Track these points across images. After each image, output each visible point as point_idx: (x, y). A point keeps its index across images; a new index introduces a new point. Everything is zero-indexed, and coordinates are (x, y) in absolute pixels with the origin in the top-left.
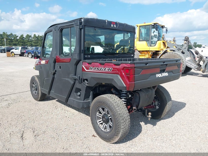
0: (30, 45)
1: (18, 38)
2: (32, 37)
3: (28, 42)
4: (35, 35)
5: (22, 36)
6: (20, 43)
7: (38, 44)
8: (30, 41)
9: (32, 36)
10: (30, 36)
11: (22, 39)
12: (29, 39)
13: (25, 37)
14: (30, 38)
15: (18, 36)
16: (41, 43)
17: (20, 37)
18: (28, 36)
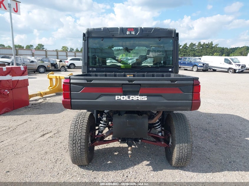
0: (193, 54)
1: (181, 48)
2: (196, 46)
3: (191, 51)
4: (200, 43)
5: (186, 45)
6: (182, 53)
7: (201, 54)
8: (194, 50)
9: (197, 44)
10: (194, 45)
11: (185, 49)
12: (192, 48)
13: (188, 46)
14: (194, 47)
15: (181, 46)
16: (206, 52)
17: (183, 46)
18: (192, 45)
